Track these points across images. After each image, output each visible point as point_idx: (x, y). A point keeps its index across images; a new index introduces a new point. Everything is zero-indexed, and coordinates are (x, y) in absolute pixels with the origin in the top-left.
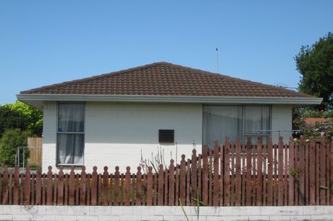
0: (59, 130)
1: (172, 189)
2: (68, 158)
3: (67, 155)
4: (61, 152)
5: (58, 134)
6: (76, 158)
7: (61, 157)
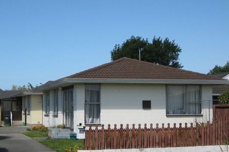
0: (86, 101)
1: (214, 136)
2: (91, 119)
3: (90, 117)
4: (87, 115)
5: (85, 104)
6: (95, 119)
7: (87, 119)
